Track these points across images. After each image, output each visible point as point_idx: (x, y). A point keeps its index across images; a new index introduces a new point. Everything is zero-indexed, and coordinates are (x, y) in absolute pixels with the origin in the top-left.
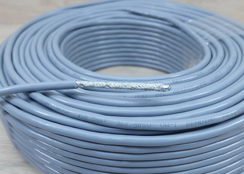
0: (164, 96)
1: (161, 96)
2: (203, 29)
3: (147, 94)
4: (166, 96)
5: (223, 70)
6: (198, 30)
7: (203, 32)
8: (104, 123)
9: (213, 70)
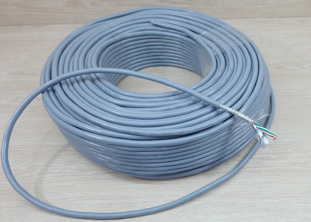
0: (181, 107)
1: (180, 108)
2: (212, 41)
3: (169, 107)
4: (182, 107)
5: (222, 82)
6: (208, 42)
7: (212, 44)
8: (142, 135)
9: (216, 81)
